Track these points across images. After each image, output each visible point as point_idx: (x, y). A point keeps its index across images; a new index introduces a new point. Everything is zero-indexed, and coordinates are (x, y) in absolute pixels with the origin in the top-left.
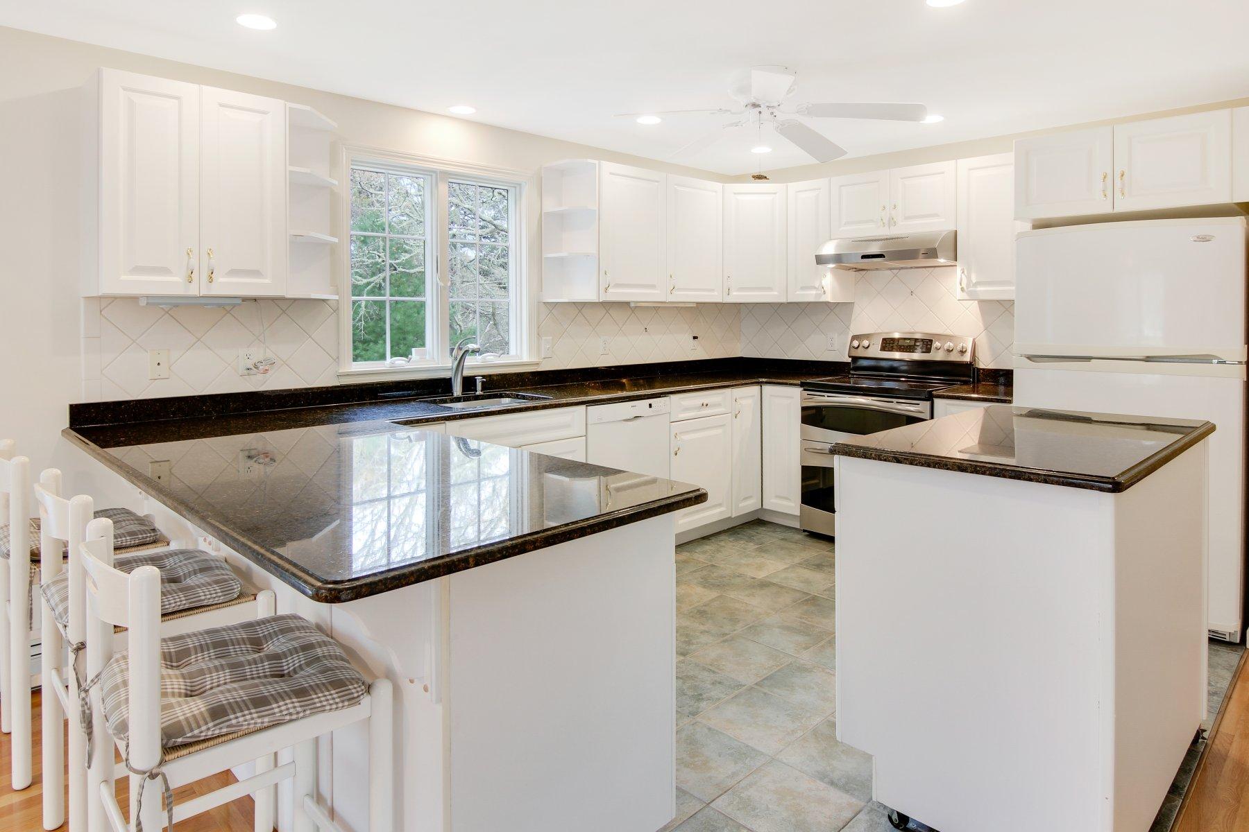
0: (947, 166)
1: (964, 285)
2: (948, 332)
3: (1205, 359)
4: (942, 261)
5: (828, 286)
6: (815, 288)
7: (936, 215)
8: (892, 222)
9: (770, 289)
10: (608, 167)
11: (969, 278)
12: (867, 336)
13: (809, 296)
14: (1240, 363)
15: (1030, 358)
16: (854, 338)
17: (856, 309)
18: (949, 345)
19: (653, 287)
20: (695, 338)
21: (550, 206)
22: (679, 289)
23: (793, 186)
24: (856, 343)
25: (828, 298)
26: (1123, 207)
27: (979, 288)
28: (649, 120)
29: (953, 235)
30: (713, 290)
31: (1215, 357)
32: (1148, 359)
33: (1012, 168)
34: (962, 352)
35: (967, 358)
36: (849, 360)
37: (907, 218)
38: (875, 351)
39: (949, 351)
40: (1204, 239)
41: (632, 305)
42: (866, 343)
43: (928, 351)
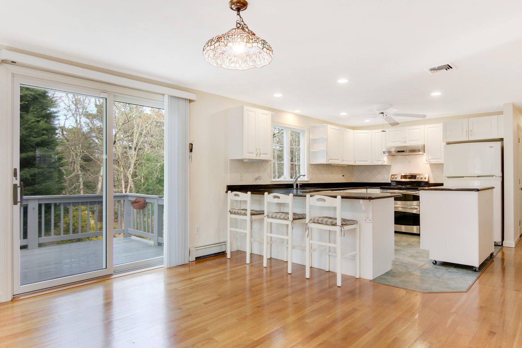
0: (422, 127)
1: (427, 159)
2: (421, 173)
3: (492, 176)
4: (421, 153)
5: (385, 160)
6: (381, 161)
7: (419, 140)
8: (405, 142)
9: (367, 161)
10: (329, 126)
11: (428, 157)
12: (396, 175)
13: (380, 163)
14: (500, 177)
15: (448, 177)
16: (392, 175)
17: (392, 167)
18: (421, 176)
19: (338, 160)
20: (343, 176)
21: (311, 137)
22: (344, 161)
23: (374, 131)
24: (393, 177)
25: (386, 163)
26: (471, 139)
27: (432, 160)
28: (343, 114)
29: (423, 146)
30: (351, 161)
31: (495, 176)
32: (478, 176)
33: (442, 127)
34: (425, 178)
35: (426, 180)
36: (390, 182)
37: (410, 141)
38: (399, 179)
39: (422, 178)
40: (491, 147)
41: (333, 165)
42: (396, 177)
43: (415, 178)
